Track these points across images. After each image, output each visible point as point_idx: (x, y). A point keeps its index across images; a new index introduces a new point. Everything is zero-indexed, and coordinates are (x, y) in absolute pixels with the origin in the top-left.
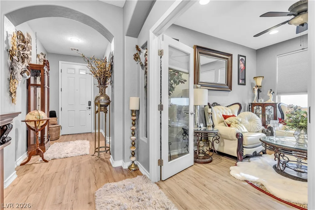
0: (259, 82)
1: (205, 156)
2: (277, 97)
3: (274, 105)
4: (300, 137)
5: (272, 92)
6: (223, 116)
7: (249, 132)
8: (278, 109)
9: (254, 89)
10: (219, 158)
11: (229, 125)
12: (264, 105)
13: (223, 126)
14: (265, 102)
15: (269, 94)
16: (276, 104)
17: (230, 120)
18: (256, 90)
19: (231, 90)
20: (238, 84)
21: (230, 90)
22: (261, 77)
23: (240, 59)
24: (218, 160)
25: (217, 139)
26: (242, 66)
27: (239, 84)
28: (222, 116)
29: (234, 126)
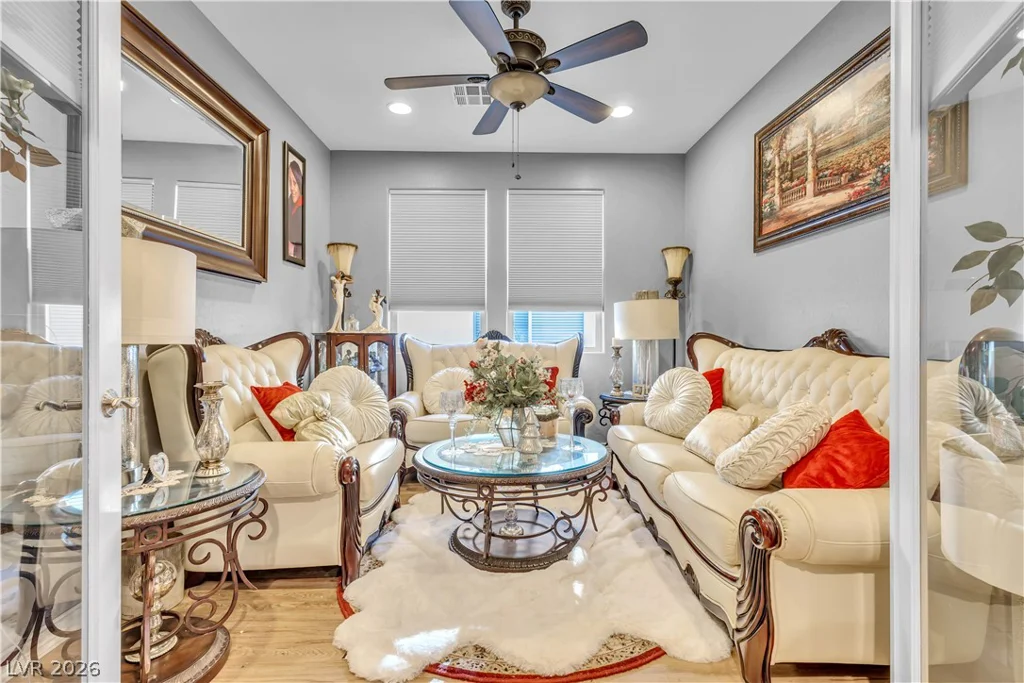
0: (346, 260)
1: (181, 638)
2: (389, 313)
3: (387, 340)
4: (526, 434)
5: (380, 300)
6: (256, 391)
7: (361, 443)
8: (398, 353)
9: (332, 284)
10: (255, 607)
11: (288, 434)
12: (362, 340)
13: (255, 440)
14: (364, 332)
15: (373, 306)
16: (393, 335)
17: (293, 409)
18: (340, 286)
19: (264, 277)
20: (284, 259)
21: (258, 277)
22: (353, 245)
23: (290, 161)
24: (254, 619)
25: (255, 518)
26: (294, 189)
27: (286, 258)
28: (249, 395)
29: (314, 432)
